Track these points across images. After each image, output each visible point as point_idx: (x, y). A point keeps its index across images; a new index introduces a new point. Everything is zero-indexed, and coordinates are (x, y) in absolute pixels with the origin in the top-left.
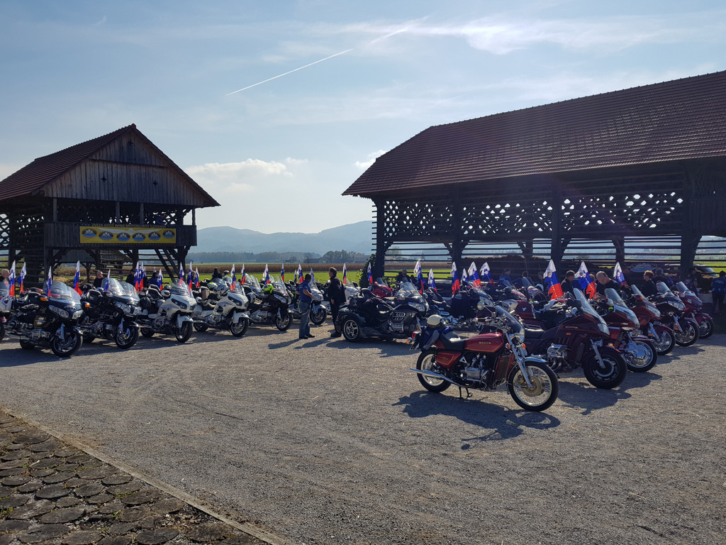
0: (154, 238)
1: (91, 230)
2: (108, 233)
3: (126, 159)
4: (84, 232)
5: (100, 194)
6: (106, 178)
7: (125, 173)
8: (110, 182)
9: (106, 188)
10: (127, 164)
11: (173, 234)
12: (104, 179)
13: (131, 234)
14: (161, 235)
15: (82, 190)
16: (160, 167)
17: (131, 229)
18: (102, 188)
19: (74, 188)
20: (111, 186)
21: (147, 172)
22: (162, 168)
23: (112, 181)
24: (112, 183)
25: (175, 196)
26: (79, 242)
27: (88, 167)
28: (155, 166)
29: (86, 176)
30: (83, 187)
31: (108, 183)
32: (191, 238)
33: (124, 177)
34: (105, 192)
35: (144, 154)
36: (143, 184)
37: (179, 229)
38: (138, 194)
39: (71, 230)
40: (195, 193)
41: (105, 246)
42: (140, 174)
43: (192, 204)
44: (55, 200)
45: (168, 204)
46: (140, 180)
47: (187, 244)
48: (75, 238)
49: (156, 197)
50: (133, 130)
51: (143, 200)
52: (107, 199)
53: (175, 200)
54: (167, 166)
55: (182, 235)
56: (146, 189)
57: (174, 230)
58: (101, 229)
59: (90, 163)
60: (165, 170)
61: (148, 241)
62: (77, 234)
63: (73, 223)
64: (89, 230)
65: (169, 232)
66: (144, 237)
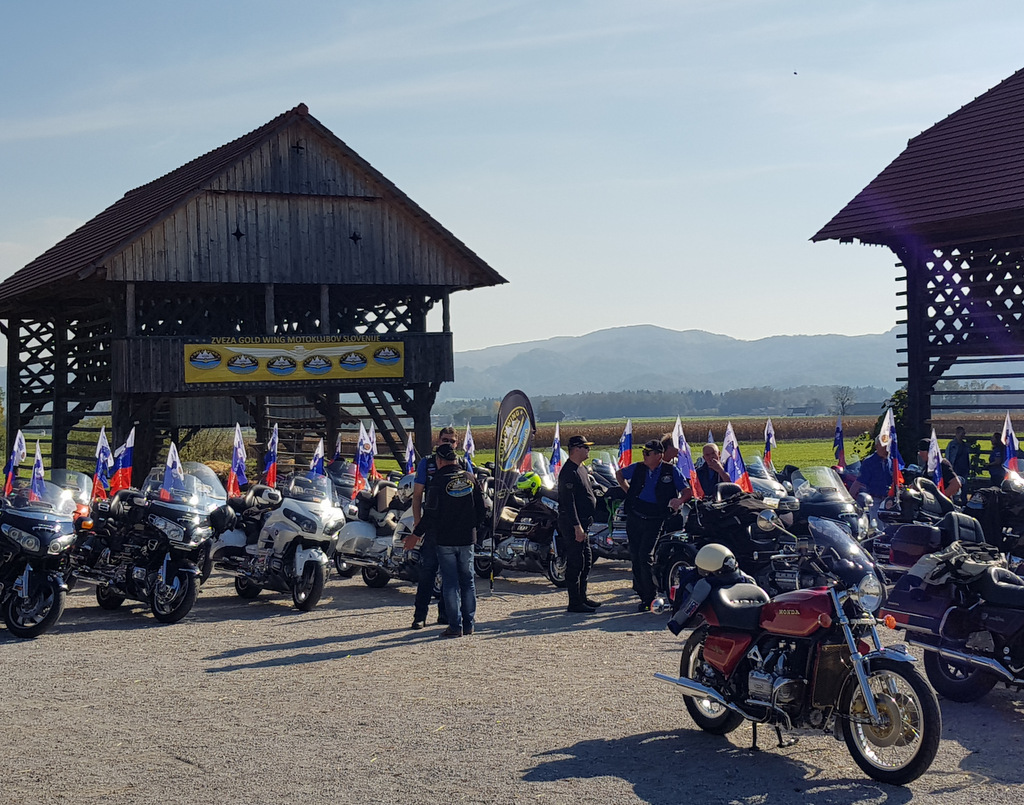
0: (354, 365)
1: (209, 351)
2: (247, 356)
3: (284, 187)
4: (193, 358)
5: (230, 269)
6: (242, 231)
7: (286, 218)
8: (253, 240)
9: (244, 255)
10: (290, 196)
11: (397, 354)
12: (238, 234)
13: (300, 359)
14: (370, 357)
15: (189, 262)
16: (366, 199)
17: (301, 347)
18: (234, 254)
19: (172, 258)
20: (255, 250)
21: (336, 213)
22: (371, 200)
23: (257, 238)
24: (257, 244)
25: (400, 264)
26: (183, 380)
27: (202, 208)
28: (354, 198)
29: (198, 229)
30: (193, 253)
31: (247, 242)
32: (439, 363)
33: (284, 227)
34: (240, 264)
35: (329, 171)
36: (327, 240)
37: (412, 343)
38: (315, 264)
39: (165, 354)
40: (450, 256)
41: (242, 387)
42: (320, 219)
43: (441, 282)
44: (131, 287)
45: (384, 286)
46: (320, 232)
47: (431, 376)
48: (175, 371)
49: (356, 270)
50: (302, 117)
51: (326, 278)
52: (246, 281)
53: (400, 276)
54: (381, 195)
55: (418, 357)
56: (334, 251)
57: (400, 346)
58: (231, 348)
59: (207, 198)
60: (378, 205)
61: (339, 372)
62: (178, 363)
63: (171, 338)
64: (205, 353)
65: (387, 350)
66: (329, 364)
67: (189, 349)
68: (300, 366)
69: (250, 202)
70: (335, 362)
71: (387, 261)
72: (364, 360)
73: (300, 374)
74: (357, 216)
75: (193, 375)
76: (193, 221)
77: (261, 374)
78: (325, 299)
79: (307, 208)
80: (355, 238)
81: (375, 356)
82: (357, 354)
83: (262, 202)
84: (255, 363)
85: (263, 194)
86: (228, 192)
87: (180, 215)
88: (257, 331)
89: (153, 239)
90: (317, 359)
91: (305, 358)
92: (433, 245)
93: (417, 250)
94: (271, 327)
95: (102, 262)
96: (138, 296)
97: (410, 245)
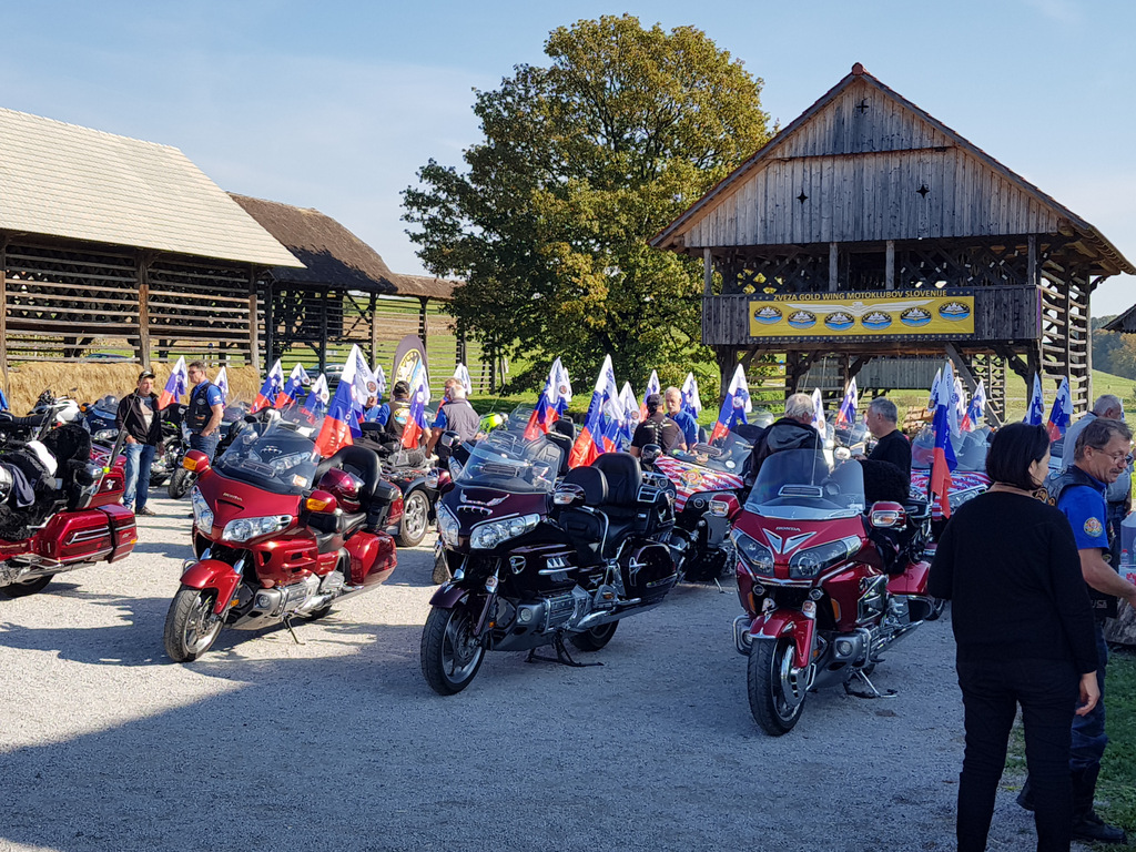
0: (917, 320)
1: (772, 308)
2: (805, 312)
3: (848, 147)
4: (757, 314)
5: (792, 230)
6: (806, 195)
7: (850, 179)
8: (816, 202)
9: (807, 216)
10: (854, 155)
11: (966, 309)
12: (802, 198)
13: (858, 315)
14: (934, 312)
15: (756, 226)
16: (938, 150)
17: (859, 303)
18: (798, 216)
19: (741, 224)
20: (818, 211)
21: (904, 167)
22: (943, 149)
23: (820, 199)
24: (820, 205)
25: (974, 214)
26: (748, 334)
27: (771, 176)
28: (921, 150)
29: (766, 196)
30: (759, 219)
31: (811, 204)
32: (1018, 319)
33: (848, 187)
34: (803, 225)
35: (892, 125)
36: (892, 196)
37: (985, 298)
38: (879, 220)
39: (733, 309)
40: (1034, 202)
41: (801, 340)
42: (887, 174)
43: (1022, 230)
44: (707, 253)
45: (955, 239)
46: (885, 188)
47: (1007, 332)
48: (741, 326)
49: (922, 225)
50: (858, 77)
51: (890, 234)
52: (807, 241)
53: (972, 227)
54: (951, 144)
55: (992, 312)
56: (898, 206)
57: (970, 301)
58: (791, 305)
59: (775, 167)
60: (951, 154)
61: (898, 328)
62: (743, 317)
63: (738, 296)
64: (768, 309)
65: (954, 305)
67: (754, 306)
68: (858, 322)
69: (816, 165)
70: (896, 318)
71: (957, 209)
72: (928, 316)
73: (858, 329)
74: (927, 169)
75: (758, 329)
76: (761, 189)
77: (819, 329)
78: (890, 255)
79: (871, 165)
80: (923, 191)
81: (942, 310)
82: (920, 309)
83: (827, 164)
84: (813, 318)
85: (824, 156)
86: (791, 159)
87: (749, 185)
88: (815, 284)
89: (725, 208)
90: (877, 314)
91: (863, 314)
92: (1015, 191)
93: (994, 199)
94: (833, 284)
95: (681, 231)
96: (715, 258)
97: (986, 192)
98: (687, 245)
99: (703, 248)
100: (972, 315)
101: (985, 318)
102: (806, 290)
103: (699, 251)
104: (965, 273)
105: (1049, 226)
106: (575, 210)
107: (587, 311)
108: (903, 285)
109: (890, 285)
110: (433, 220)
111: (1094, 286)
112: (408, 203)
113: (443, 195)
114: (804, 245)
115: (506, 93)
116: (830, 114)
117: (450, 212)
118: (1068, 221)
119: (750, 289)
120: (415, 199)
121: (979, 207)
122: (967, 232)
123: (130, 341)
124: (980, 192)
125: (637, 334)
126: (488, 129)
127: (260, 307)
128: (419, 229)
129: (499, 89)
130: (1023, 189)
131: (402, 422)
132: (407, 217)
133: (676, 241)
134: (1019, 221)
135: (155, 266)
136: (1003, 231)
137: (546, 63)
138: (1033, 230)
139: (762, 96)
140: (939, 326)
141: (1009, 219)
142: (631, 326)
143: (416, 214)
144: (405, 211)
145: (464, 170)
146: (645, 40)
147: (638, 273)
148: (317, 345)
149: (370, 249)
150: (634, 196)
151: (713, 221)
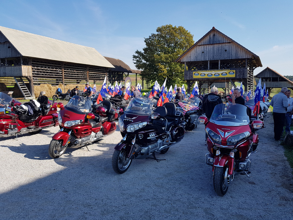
0: (224, 75)
1: (197, 73)
3: (212, 43)
4: (194, 74)
5: (201, 58)
7: (212, 49)
8: (205, 53)
9: (204, 56)
11: (234, 73)
12: (203, 52)
13: (213, 74)
14: (228, 73)
15: (194, 58)
16: (228, 43)
17: (214, 72)
18: (202, 56)
19: (191, 58)
20: (206, 55)
21: (222, 46)
22: (230, 43)
25: (235, 55)
26: (193, 78)
27: (197, 48)
28: (225, 43)
30: (195, 56)
32: (243, 74)
33: (212, 50)
34: (203, 57)
35: (220, 38)
36: (220, 52)
37: (237, 70)
38: (217, 56)
39: (190, 73)
40: (247, 52)
41: (203, 79)
42: (219, 48)
43: (245, 58)
44: (185, 63)
45: (232, 59)
46: (219, 50)
47: (241, 77)
48: (191, 76)
49: (225, 57)
50: (214, 29)
51: (219, 59)
52: (204, 60)
53: (235, 57)
54: (231, 41)
55: (239, 73)
56: (221, 53)
57: (234, 71)
58: (201, 72)
59: (198, 47)
60: (231, 44)
61: (221, 76)
62: (192, 75)
63: (191, 71)
65: (231, 72)
66: (219, 75)
67: (194, 72)
68: (213, 75)
69: (206, 46)
70: (220, 74)
71: (232, 54)
72: (227, 74)
73: (213, 77)
74: (226, 46)
75: (195, 77)
76: (195, 51)
77: (206, 77)
78: (219, 63)
79: (216, 46)
80: (226, 51)
81: (229, 73)
82: (225, 73)
83: (208, 46)
84: (205, 75)
85: (207, 45)
86: (201, 45)
87: (193, 50)
88: (205, 69)
89: (189, 55)
90: (217, 74)
92: (243, 50)
93: (239, 52)
94: (209, 68)
95: (180, 59)
96: (187, 64)
97: (238, 51)
98: (181, 61)
99: (184, 62)
100: (235, 74)
101: (237, 74)
102: (203, 70)
103: (183, 63)
104: (233, 66)
105: (250, 57)
106: (161, 58)
107: (163, 75)
108: (222, 68)
109: (219, 68)
110: (138, 60)
111: (254, 69)
112: (133, 57)
113: (139, 56)
114: (203, 61)
115: (150, 38)
116: (208, 37)
117: (140, 59)
118: (254, 56)
119: (193, 70)
120: (135, 57)
121: (236, 53)
122: (234, 58)
123: (86, 81)
124: (237, 51)
125: (172, 79)
126: (147, 44)
127: (108, 75)
128: (135, 62)
129: (149, 38)
130: (245, 50)
131: (125, 94)
132: (133, 60)
133: (180, 61)
134: (244, 56)
135: (90, 68)
136: (241, 58)
137: (156, 33)
138: (247, 57)
139: (193, 38)
140: (229, 76)
141: (242, 55)
142: (171, 77)
143: (135, 59)
144: (133, 59)
145: (143, 52)
146: (173, 28)
147: (172, 68)
148: (119, 81)
149: (128, 66)
150: (172, 55)
151: (186, 57)
